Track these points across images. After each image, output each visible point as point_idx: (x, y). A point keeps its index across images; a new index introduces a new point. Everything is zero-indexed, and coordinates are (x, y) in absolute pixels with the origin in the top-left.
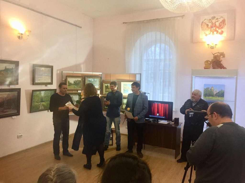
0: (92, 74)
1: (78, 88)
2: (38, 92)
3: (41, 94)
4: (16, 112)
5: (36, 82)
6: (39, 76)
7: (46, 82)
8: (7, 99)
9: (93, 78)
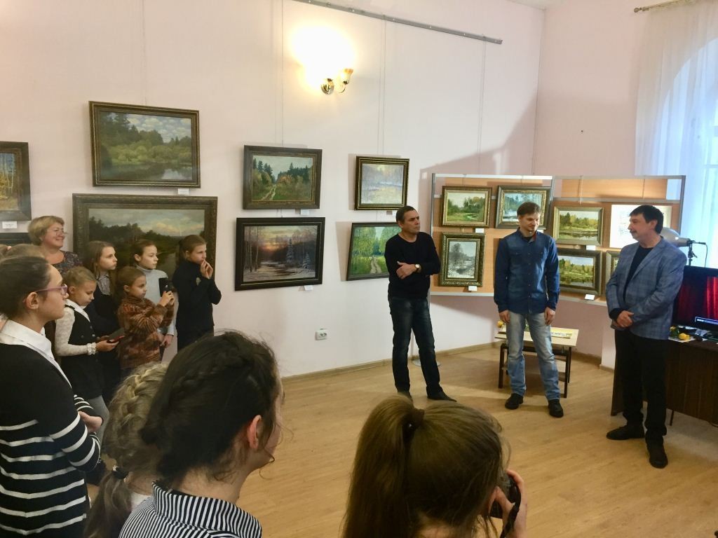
0: (519, 182)
1: (475, 221)
2: (367, 229)
3: (375, 234)
4: (314, 276)
5: (364, 202)
6: (371, 188)
7: (387, 202)
8: (293, 243)
9: (523, 193)
